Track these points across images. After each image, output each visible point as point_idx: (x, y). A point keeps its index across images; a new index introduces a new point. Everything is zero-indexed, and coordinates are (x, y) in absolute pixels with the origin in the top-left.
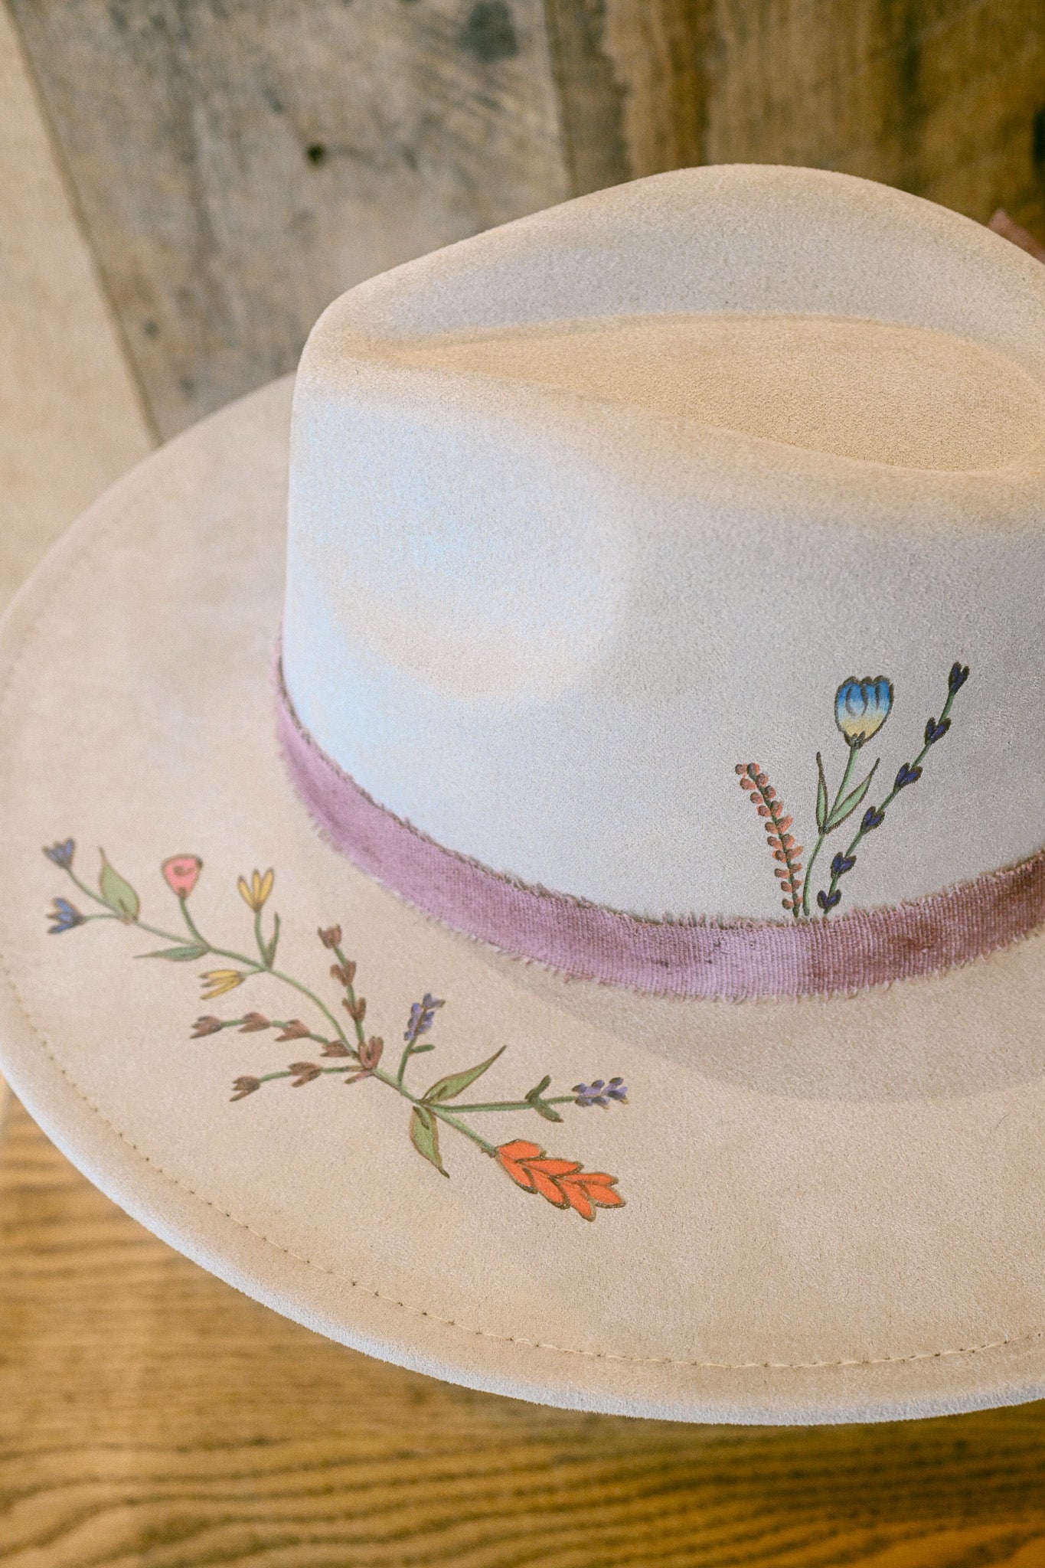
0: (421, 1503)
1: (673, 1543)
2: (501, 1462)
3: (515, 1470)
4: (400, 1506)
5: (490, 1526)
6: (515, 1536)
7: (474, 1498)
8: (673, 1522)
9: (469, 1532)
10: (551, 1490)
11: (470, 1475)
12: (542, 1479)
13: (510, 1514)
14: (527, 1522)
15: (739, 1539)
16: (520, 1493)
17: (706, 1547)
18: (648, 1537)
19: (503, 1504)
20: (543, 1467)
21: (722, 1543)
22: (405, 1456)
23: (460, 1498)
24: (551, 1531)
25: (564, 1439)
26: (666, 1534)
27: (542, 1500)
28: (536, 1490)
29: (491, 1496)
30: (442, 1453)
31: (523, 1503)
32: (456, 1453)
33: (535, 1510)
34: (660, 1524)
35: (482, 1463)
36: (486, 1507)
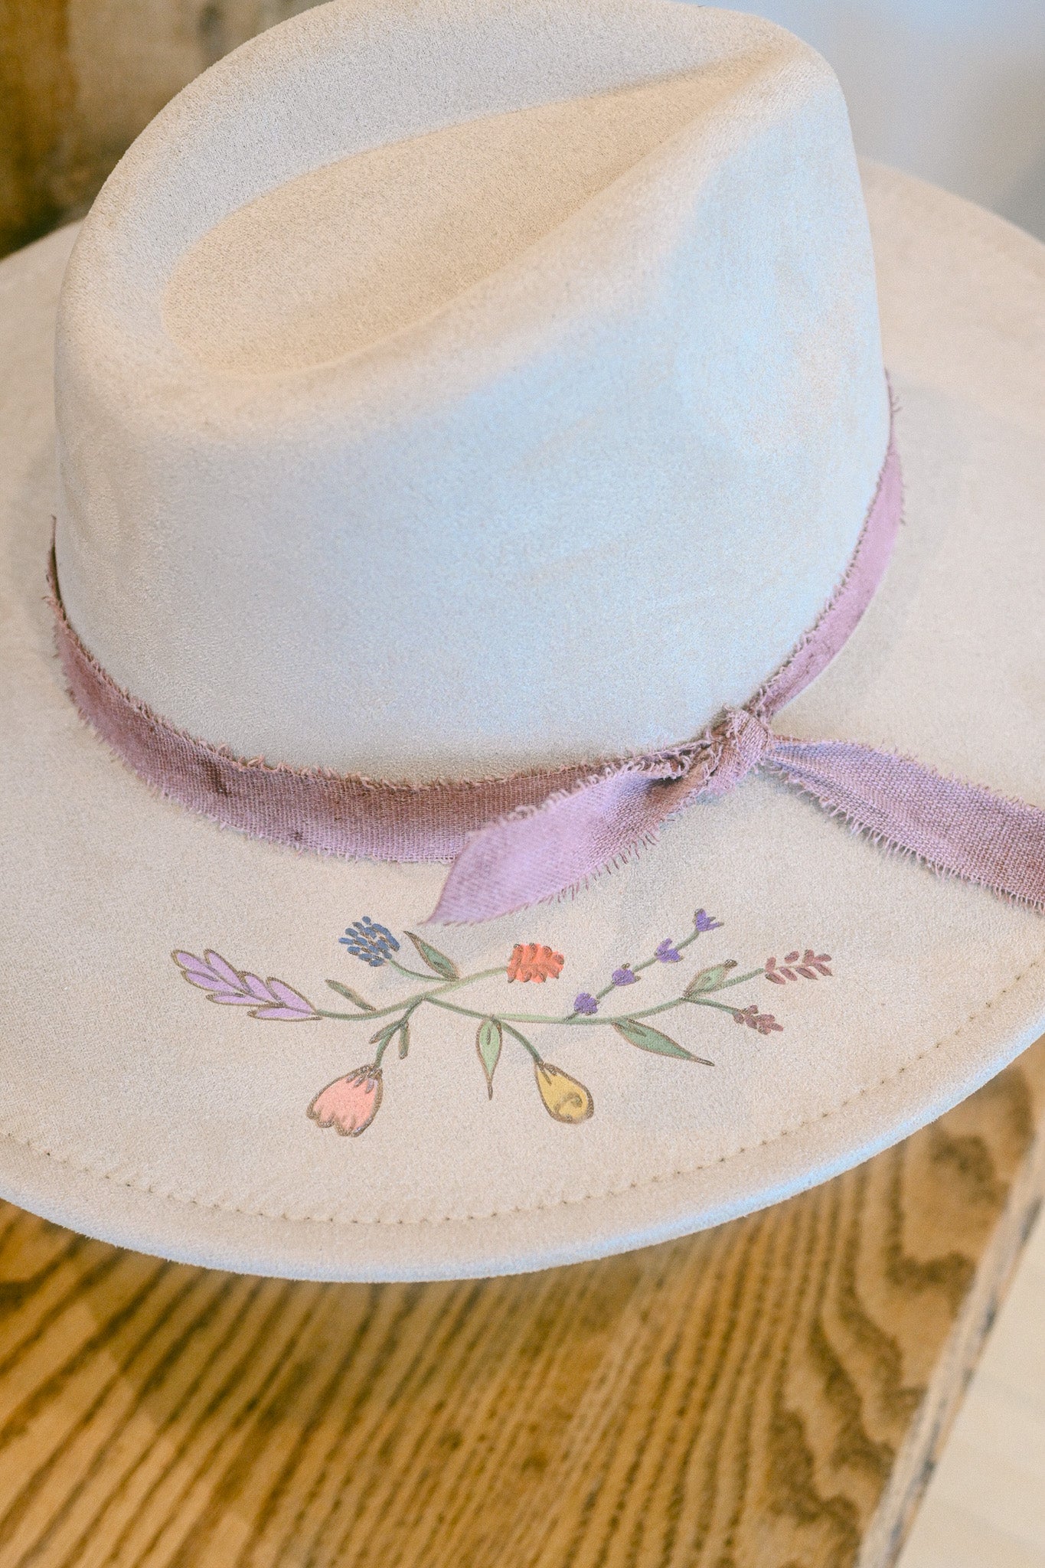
0: (646, 1507)
1: (790, 1301)
2: (640, 1418)
3: (657, 1405)
4: (640, 1527)
5: (699, 1455)
6: (720, 1434)
7: (666, 1455)
8: (771, 1295)
9: (696, 1475)
10: (692, 1383)
11: (641, 1449)
12: (678, 1385)
13: (697, 1431)
14: (712, 1418)
15: (810, 1250)
16: (681, 1412)
17: (805, 1279)
18: (775, 1321)
19: (684, 1432)
20: (667, 1379)
21: (808, 1265)
22: (591, 1503)
23: (660, 1469)
24: (730, 1401)
25: (649, 1349)
26: (778, 1305)
27: (697, 1395)
28: (687, 1395)
29: (671, 1439)
30: (606, 1467)
31: (692, 1413)
32: (613, 1453)
33: (704, 1406)
34: (768, 1306)
35: (634, 1434)
36: (679, 1449)
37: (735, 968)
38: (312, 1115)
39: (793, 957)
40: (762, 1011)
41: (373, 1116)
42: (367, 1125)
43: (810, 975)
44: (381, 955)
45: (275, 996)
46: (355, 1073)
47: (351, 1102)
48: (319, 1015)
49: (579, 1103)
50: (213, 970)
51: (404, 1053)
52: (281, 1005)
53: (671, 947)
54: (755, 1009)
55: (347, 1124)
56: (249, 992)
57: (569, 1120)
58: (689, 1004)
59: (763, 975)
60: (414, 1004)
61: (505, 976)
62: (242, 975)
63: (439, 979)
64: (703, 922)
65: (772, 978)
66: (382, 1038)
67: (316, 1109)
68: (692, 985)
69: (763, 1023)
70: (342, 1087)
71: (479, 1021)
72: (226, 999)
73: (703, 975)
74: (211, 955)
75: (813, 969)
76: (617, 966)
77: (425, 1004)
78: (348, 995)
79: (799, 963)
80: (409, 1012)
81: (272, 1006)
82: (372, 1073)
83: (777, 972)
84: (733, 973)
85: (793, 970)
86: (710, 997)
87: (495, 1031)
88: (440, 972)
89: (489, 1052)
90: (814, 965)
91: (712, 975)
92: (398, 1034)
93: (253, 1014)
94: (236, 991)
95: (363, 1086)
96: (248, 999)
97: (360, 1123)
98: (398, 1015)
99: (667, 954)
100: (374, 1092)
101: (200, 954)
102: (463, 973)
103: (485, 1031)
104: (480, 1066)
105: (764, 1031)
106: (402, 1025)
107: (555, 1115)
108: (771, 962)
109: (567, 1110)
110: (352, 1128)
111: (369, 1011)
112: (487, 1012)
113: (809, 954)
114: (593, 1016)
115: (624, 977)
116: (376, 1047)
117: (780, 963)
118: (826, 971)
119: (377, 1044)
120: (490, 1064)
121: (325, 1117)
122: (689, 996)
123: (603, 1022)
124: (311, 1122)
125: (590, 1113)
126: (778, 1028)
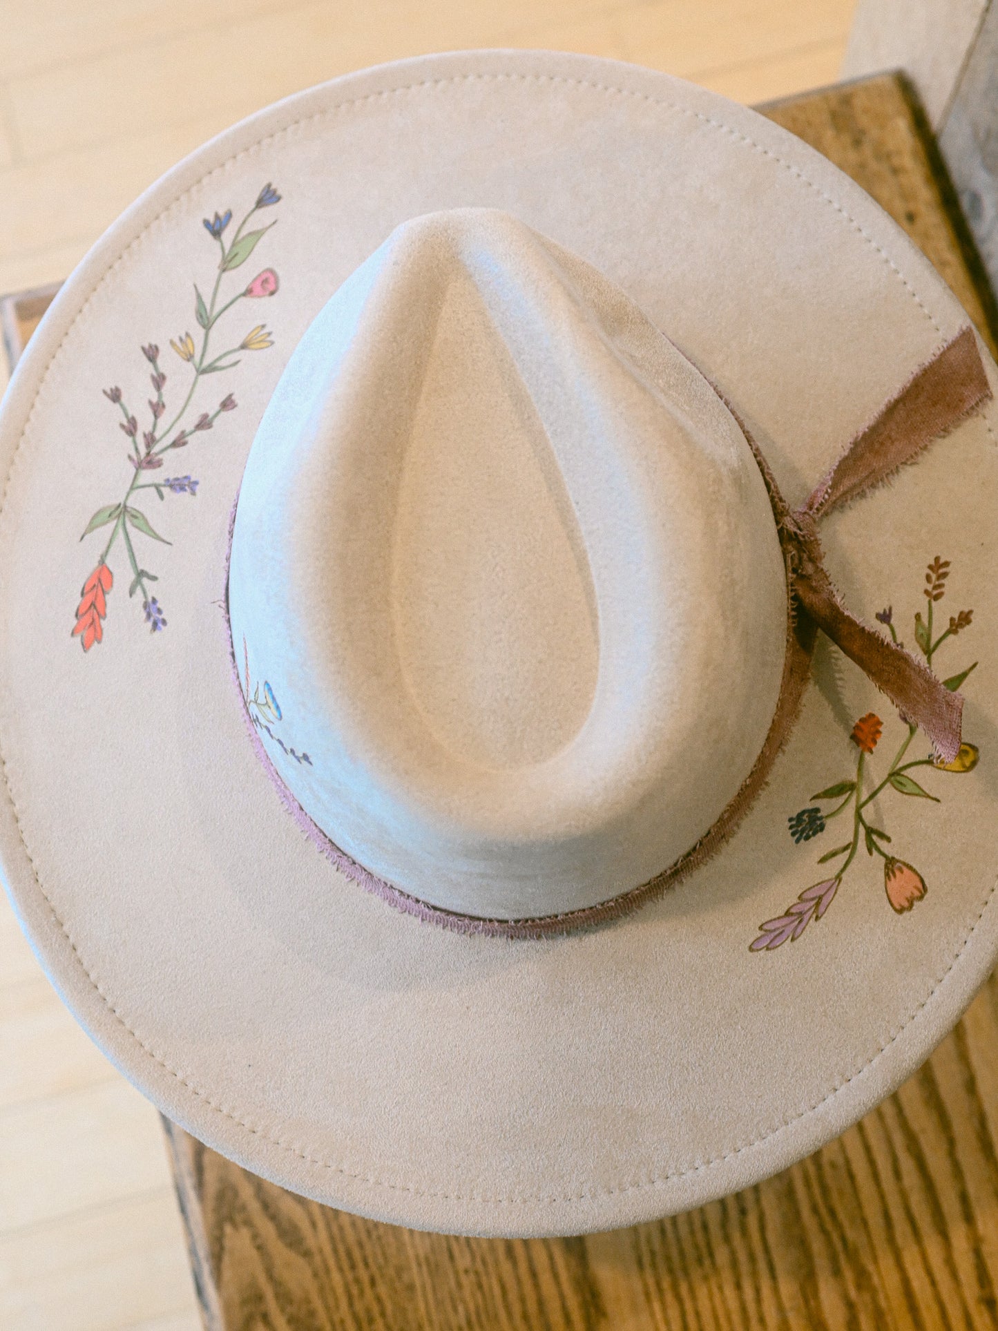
37: (922, 615)
38: (900, 911)
39: (928, 578)
40: (956, 616)
41: (919, 875)
42: (922, 881)
43: (945, 575)
44: (818, 822)
45: (813, 899)
46: (887, 875)
47: (903, 884)
48: (838, 878)
49: (966, 752)
50: (775, 930)
51: (888, 839)
52: (820, 898)
54: (952, 619)
55: (917, 893)
56: (801, 914)
57: (974, 763)
58: (934, 655)
59: (934, 603)
60: (859, 818)
61: (867, 756)
62: (788, 914)
63: (850, 795)
64: (884, 617)
65: (936, 598)
66: (871, 846)
67: (898, 907)
68: (921, 646)
69: (964, 619)
70: (894, 884)
71: (888, 784)
72: (799, 930)
73: (918, 637)
74: (765, 927)
75: (941, 571)
77: (863, 811)
78: (834, 854)
79: (934, 577)
80: (864, 824)
81: (818, 904)
82: (891, 865)
83: (935, 592)
84: (925, 619)
85: (937, 583)
86: (933, 641)
87: (898, 778)
88: (847, 792)
89: (910, 788)
90: (939, 568)
91: (921, 631)
92: (875, 837)
93: (817, 918)
94: (797, 922)
95: (898, 873)
96: (806, 917)
97: (920, 886)
98: (862, 830)
100: (905, 869)
101: (759, 933)
102: (854, 778)
103: (896, 784)
104: (916, 798)
105: (968, 622)
106: (870, 831)
107: (968, 769)
108: (926, 592)
109: (968, 761)
110: (920, 892)
111: (851, 847)
112: (885, 776)
113: (930, 567)
116: (875, 853)
117: (929, 587)
118: (947, 564)
119: (874, 850)
120: (917, 791)
121: (906, 904)
122: (928, 651)
124: (906, 914)
125: (974, 748)
126: (971, 612)
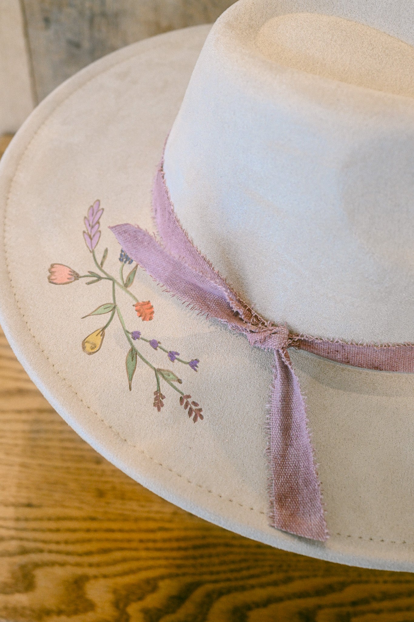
0: (99, 540)
1: (204, 569)
2: (133, 526)
3: (140, 531)
4: (89, 541)
5: (127, 554)
6: (138, 559)
7: (122, 541)
8: (205, 561)
9: (118, 555)
10: (155, 541)
11: (121, 531)
12: (151, 536)
13: (136, 549)
14: (143, 554)
15: (232, 571)
16: (141, 541)
17: (218, 573)
18: (194, 566)
19: (134, 545)
20: (152, 531)
21: (225, 572)
22: (93, 519)
23: (115, 540)
24: (153, 559)
25: (162, 520)
26: (202, 565)
27: (151, 545)
28: (149, 541)
29: (129, 541)
30: (109, 520)
31: (143, 545)
32: (115, 520)
33: (147, 549)
34: (200, 561)
35: (126, 526)
36: (126, 545)
37: (179, 384)
38: (52, 266)
39: (195, 403)
40: (164, 401)
41: (60, 284)
42: (55, 284)
43: (190, 414)
44: (124, 260)
45: (94, 236)
46: (74, 272)
47: (62, 275)
48: (93, 252)
49: (92, 348)
50: (96, 213)
51: (88, 284)
52: (91, 239)
53: (177, 356)
54: (163, 397)
55: (53, 277)
56: (93, 227)
57: (84, 348)
58: (154, 372)
59: (180, 395)
60: (110, 279)
61: (135, 303)
62: (98, 222)
63: (123, 282)
64: (194, 364)
65: (181, 399)
66: (92, 274)
67: (55, 266)
68: (164, 370)
69: (158, 403)
70: (67, 271)
71: (112, 302)
72: (87, 222)
73: (169, 373)
74: (102, 211)
75: (194, 414)
76: (158, 340)
77: (111, 282)
78: (104, 257)
79: (194, 407)
80: (106, 278)
81: (90, 236)
82: (77, 276)
83: (185, 401)
84: (176, 384)
85: (189, 406)
86: (161, 379)
87: (111, 309)
88: (126, 281)
89: (101, 310)
90: (196, 414)
91: (171, 376)
92: (95, 278)
93: (84, 232)
94: (91, 223)
95: (69, 276)
96: (89, 229)
97: (54, 281)
98: (102, 275)
99: (172, 356)
100: (68, 281)
101: (101, 207)
102: (129, 289)
103: (109, 305)
104: (94, 309)
105: (155, 405)
106: (100, 278)
107: (84, 342)
108: (189, 397)
109: (88, 346)
110: (52, 280)
111: (100, 266)
112: (117, 303)
113: (200, 410)
114: (132, 340)
115: (154, 344)
116: (88, 274)
117: (190, 400)
118: (195, 420)
119: (90, 274)
120: (97, 313)
121: (53, 270)
122: (158, 371)
123: (131, 344)
124: (49, 267)
125: (90, 354)
126: (159, 410)
